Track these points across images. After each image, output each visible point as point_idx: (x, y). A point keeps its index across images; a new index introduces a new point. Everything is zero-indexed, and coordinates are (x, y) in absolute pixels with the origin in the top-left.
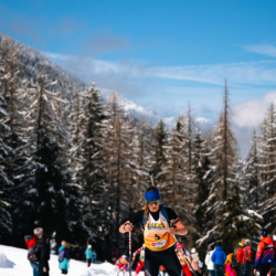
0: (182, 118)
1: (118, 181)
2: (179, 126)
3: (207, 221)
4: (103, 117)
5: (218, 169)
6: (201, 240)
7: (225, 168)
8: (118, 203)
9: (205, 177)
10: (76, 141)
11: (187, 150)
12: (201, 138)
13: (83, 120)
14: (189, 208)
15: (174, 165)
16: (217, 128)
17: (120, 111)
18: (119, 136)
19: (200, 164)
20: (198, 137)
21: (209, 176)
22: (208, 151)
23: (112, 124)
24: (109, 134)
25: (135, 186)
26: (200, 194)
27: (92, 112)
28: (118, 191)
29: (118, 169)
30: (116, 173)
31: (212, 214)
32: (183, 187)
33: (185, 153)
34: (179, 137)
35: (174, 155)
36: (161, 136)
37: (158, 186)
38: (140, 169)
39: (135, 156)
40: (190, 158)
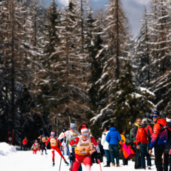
1: (12, 62)
2: (71, 5)
3: (100, 100)
5: (111, 48)
6: (95, 118)
7: (117, 46)
8: (13, 84)
9: (98, 56)
11: (80, 30)
12: (93, 18)
14: (82, 87)
15: (67, 45)
16: (109, 7)
18: (13, 17)
19: (92, 43)
20: (90, 16)
21: (102, 55)
22: (100, 30)
24: (3, 15)
25: (29, 66)
26: (93, 73)
28: (13, 71)
29: (13, 50)
30: (10, 54)
31: (106, 92)
32: (76, 66)
33: (78, 32)
34: (72, 17)
35: (67, 35)
36: (54, 17)
37: (52, 66)
38: (34, 49)
39: (29, 36)
40: (83, 37)
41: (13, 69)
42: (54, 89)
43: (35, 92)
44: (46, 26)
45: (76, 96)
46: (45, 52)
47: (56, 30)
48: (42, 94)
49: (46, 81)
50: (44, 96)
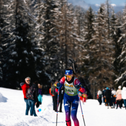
0: (103, 5)
1: (66, 45)
2: (101, 10)
4: (55, 7)
6: (118, 80)
8: (66, 59)
9: (119, 41)
10: (39, 21)
11: (107, 25)
12: (115, 17)
13: (43, 9)
14: (109, 60)
15: (99, 35)
16: (125, 11)
17: (66, 3)
18: (66, 18)
19: (115, 33)
20: (113, 16)
21: (121, 41)
22: (120, 25)
23: (60, 10)
24: (60, 16)
25: (76, 48)
26: (116, 51)
27: (48, 3)
28: (66, 51)
29: (66, 38)
30: (64, 41)
32: (106, 47)
33: (105, 26)
34: (102, 17)
35: (99, 28)
36: (90, 17)
37: (90, 47)
38: (79, 37)
39: (76, 29)
40: (109, 30)
42: (92, 62)
43: (80, 64)
44: (86, 23)
45: (106, 66)
46: (85, 39)
47: (93, 25)
49: (87, 57)
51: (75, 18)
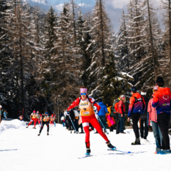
0: (67, 5)
1: (20, 56)
2: (65, 11)
3: (91, 83)
4: (7, 7)
5: (97, 43)
7: (102, 41)
8: (22, 73)
9: (87, 49)
11: (73, 29)
12: (83, 19)
14: (76, 73)
15: (63, 41)
16: (94, 10)
17: (19, 2)
18: (19, 21)
19: (83, 39)
20: (80, 18)
21: (90, 48)
22: (88, 29)
23: (14, 12)
24: (12, 20)
25: (34, 59)
26: (84, 62)
28: (21, 63)
29: (21, 47)
30: (19, 50)
31: (94, 77)
32: (71, 57)
33: (71, 31)
34: (66, 19)
35: (63, 33)
36: (52, 20)
37: (52, 58)
38: (38, 46)
39: (33, 36)
40: (75, 35)
41: (21, 61)
42: (54, 76)
43: (39, 79)
44: (46, 27)
45: (71, 81)
46: (46, 48)
47: (54, 30)
48: (45, 80)
49: (48, 70)
50: (46, 82)
51: (33, 21)
